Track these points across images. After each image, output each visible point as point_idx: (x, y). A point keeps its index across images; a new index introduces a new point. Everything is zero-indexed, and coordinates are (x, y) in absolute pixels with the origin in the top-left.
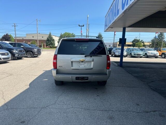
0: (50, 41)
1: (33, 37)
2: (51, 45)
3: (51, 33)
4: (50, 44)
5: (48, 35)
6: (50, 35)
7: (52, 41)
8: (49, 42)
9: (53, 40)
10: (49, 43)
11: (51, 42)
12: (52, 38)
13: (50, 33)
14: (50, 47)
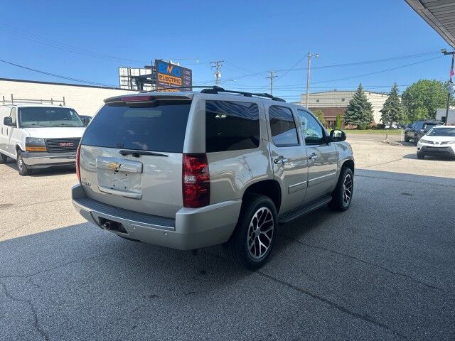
0: (358, 109)
1: (318, 101)
2: (359, 121)
3: (362, 86)
4: (356, 119)
5: (353, 93)
6: (359, 93)
7: (362, 110)
8: (356, 112)
9: (369, 107)
10: (353, 114)
11: (361, 113)
12: (366, 100)
13: (360, 86)
14: (356, 127)
